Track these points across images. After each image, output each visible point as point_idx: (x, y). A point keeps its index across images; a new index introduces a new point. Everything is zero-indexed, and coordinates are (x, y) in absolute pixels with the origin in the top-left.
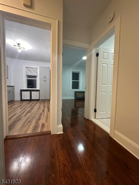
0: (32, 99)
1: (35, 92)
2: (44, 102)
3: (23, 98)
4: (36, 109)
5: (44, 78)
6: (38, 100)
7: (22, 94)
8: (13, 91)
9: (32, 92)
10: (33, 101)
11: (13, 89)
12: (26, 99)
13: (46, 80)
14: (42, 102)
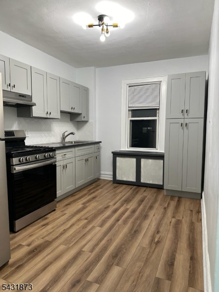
0: (142, 181)
1: (150, 161)
2: (179, 201)
3: (119, 178)
4: (146, 241)
5: (181, 116)
6: (159, 188)
7: (118, 164)
8: (96, 154)
9: (143, 161)
10: (143, 189)
11: (96, 151)
12: (125, 179)
13: (187, 121)
14: (172, 198)
